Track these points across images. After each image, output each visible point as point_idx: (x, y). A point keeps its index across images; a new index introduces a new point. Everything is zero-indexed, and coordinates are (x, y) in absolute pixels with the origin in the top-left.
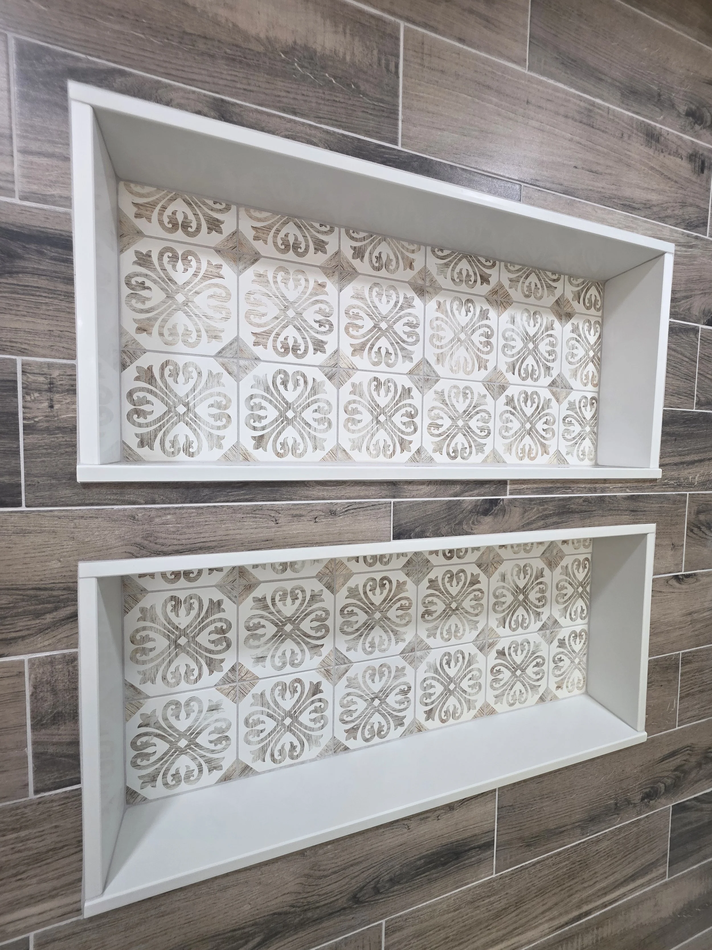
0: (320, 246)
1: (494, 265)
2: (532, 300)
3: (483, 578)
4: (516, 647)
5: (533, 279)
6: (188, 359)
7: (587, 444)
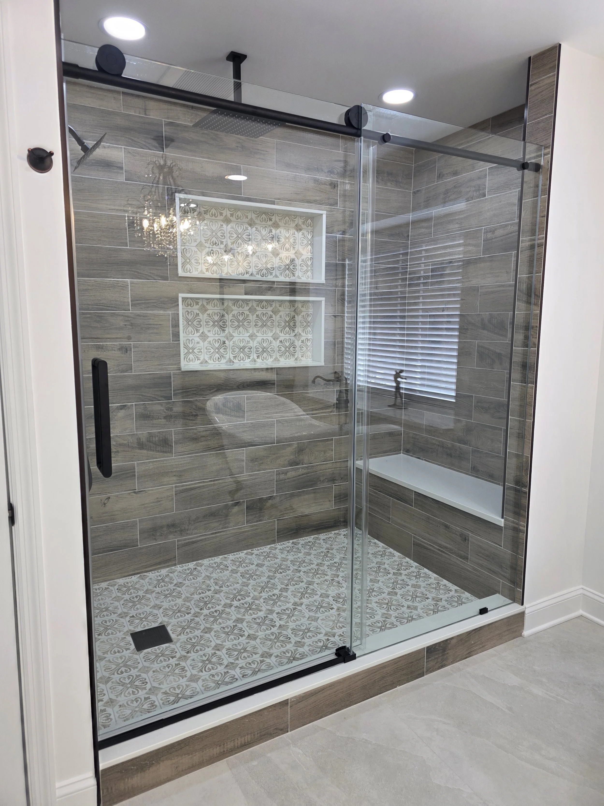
0: (221, 214)
1: (273, 215)
2: (287, 225)
3: (274, 316)
4: (286, 340)
5: (287, 218)
6: (189, 247)
7: (309, 273)
